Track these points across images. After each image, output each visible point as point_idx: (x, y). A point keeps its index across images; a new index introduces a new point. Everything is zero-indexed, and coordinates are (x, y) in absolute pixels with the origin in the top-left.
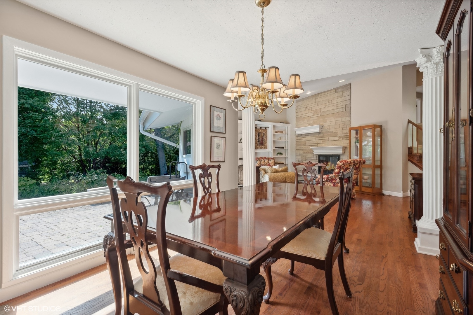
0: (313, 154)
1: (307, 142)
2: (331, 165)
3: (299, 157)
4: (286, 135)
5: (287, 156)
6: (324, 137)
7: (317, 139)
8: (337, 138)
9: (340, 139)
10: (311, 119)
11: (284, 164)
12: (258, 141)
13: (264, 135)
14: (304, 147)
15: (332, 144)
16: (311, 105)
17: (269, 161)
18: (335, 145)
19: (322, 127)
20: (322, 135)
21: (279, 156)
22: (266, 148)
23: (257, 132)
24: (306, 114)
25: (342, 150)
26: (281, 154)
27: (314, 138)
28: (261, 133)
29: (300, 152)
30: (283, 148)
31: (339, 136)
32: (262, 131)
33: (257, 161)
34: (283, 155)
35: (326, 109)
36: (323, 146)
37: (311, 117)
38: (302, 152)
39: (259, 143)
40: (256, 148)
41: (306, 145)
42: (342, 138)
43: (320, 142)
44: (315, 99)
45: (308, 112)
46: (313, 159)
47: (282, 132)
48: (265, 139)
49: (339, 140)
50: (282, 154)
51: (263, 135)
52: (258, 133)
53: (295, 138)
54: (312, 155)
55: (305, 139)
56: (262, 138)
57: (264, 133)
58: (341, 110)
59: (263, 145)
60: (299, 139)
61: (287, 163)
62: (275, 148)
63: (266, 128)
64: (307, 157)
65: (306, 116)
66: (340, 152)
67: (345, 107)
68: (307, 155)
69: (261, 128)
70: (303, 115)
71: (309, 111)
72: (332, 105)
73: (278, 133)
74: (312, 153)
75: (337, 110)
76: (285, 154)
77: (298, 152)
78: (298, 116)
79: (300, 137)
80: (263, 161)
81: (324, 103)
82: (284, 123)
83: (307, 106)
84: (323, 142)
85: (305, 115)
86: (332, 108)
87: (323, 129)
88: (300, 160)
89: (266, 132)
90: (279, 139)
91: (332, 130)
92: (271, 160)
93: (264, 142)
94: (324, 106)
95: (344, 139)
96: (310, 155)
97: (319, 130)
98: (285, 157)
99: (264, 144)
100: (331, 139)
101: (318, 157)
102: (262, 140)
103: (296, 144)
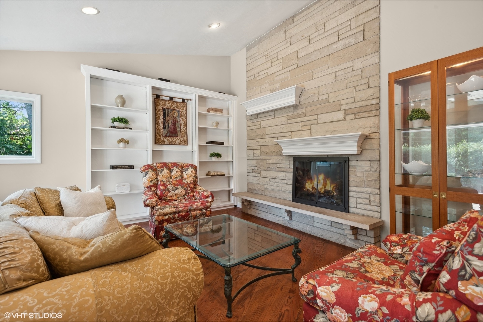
0: (281, 155)
1: (269, 131)
2: (324, 180)
3: (254, 163)
4: (230, 118)
5: (231, 160)
6: (305, 116)
7: (289, 122)
8: (340, 115)
9: (348, 117)
10: (277, 78)
11: (226, 175)
12: (164, 128)
13: (179, 116)
14: (262, 142)
15: (327, 131)
16: (276, 47)
17: (182, 172)
18: (334, 131)
19: (300, 93)
20: (300, 111)
21: (214, 159)
22: (185, 143)
23: (161, 107)
24: (266, 71)
25: (356, 144)
26: (218, 155)
27: (284, 120)
28: (172, 110)
29: (256, 151)
30: (222, 143)
31: (345, 110)
32: (175, 106)
33: (147, 173)
34: (224, 159)
35: (311, 49)
36: (305, 135)
37: (277, 74)
38: (258, 152)
39: (165, 131)
40: (157, 141)
41: (267, 136)
42: (355, 114)
43: (297, 127)
44: (286, 31)
45: (269, 64)
46: (281, 166)
47: (220, 111)
48: (182, 123)
49: (345, 119)
50: (221, 157)
51: (176, 115)
52: (164, 110)
53: (245, 123)
54: (280, 158)
55: (263, 124)
56: (175, 122)
57: (179, 111)
58: (352, 41)
59: (177, 136)
60: (253, 124)
61: (231, 175)
62: (207, 143)
63: (183, 100)
64: (269, 162)
65: (266, 75)
66: (351, 149)
67: (364, 30)
68: (269, 158)
69: (171, 98)
70: (261, 74)
71: (272, 63)
72: (326, 34)
73: (212, 113)
74: (279, 153)
75: (340, 45)
76: (228, 157)
77: (251, 152)
78: (250, 78)
79: (255, 121)
80: (165, 172)
81: (306, 36)
82: (224, 93)
83: (269, 51)
84: (304, 128)
85: (263, 72)
86: (325, 43)
87: (303, 98)
88: (256, 168)
89: (183, 109)
90: (215, 125)
91: (325, 97)
92: (187, 170)
93: (178, 129)
94: (305, 43)
95: (361, 115)
96: (276, 158)
97: (294, 99)
98: (228, 162)
99: (179, 133)
100: (323, 118)
101: (292, 162)
102: (174, 125)
103: (248, 135)
